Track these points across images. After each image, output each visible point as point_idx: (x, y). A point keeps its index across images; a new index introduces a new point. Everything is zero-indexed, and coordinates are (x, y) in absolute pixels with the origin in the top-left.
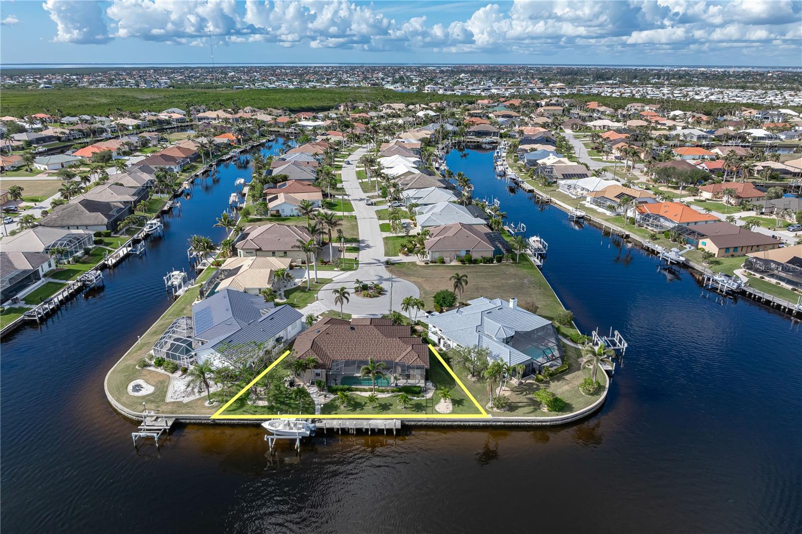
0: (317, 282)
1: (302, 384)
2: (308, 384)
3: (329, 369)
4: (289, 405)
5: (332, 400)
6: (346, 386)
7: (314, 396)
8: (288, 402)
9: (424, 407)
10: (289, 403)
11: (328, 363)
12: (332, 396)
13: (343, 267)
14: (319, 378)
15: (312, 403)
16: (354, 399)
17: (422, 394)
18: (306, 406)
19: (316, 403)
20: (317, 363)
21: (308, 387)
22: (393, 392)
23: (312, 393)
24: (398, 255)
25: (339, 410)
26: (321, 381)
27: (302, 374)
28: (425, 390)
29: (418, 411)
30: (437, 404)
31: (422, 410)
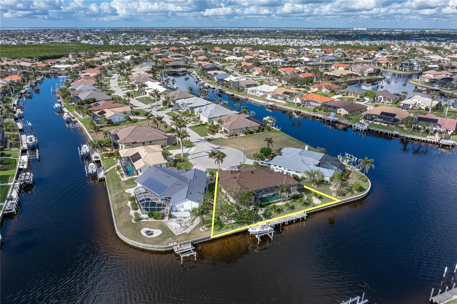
3: (257, 195)
6: (266, 203)
12: (264, 209)
13: (187, 146)
24: (208, 135)
25: (272, 215)
28: (303, 196)
29: (308, 206)
30: (313, 201)
31: (309, 205)
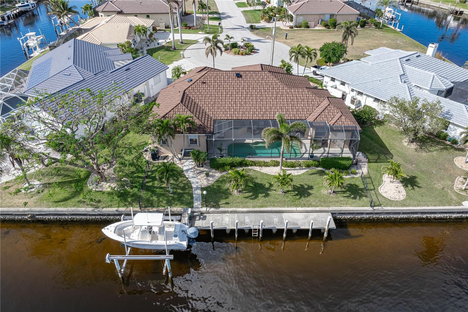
0: (182, 43)
1: (170, 155)
2: (180, 156)
3: (210, 132)
4: (151, 190)
5: (217, 181)
6: (238, 159)
7: (191, 174)
8: (150, 184)
9: (361, 190)
10: (150, 186)
11: (208, 124)
12: (218, 175)
13: (208, 31)
14: (196, 147)
15: (188, 185)
16: (251, 180)
17: (353, 170)
18: (179, 191)
19: (193, 186)
20: (192, 123)
21: (180, 159)
22: (308, 166)
23: (187, 170)
24: (259, 22)
25: (231, 198)
26: (199, 152)
27: (169, 140)
28: (356, 164)
29: (355, 198)
30: (380, 185)
31: (361, 196)
